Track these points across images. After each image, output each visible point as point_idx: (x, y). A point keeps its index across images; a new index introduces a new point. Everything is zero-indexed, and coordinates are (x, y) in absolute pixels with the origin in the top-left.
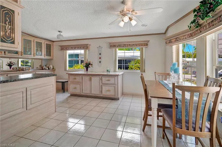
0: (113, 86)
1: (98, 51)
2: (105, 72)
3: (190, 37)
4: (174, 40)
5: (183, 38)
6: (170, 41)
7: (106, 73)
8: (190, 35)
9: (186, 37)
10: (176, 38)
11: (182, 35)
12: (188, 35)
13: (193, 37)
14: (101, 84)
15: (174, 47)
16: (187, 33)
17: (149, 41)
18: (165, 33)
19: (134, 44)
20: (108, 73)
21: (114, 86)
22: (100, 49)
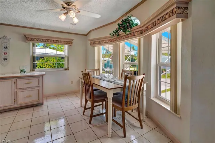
0: (35, 89)
1: (2, 43)
2: (18, 73)
3: (110, 42)
4: (98, 42)
5: (105, 41)
6: (94, 43)
7: (19, 75)
8: (110, 41)
9: (107, 41)
10: (100, 41)
11: (104, 40)
12: (109, 40)
13: (113, 42)
14: (15, 90)
15: (96, 48)
16: (108, 39)
17: (74, 40)
18: (86, 35)
19: (58, 41)
20: (23, 74)
21: (38, 89)
22: (5, 41)
